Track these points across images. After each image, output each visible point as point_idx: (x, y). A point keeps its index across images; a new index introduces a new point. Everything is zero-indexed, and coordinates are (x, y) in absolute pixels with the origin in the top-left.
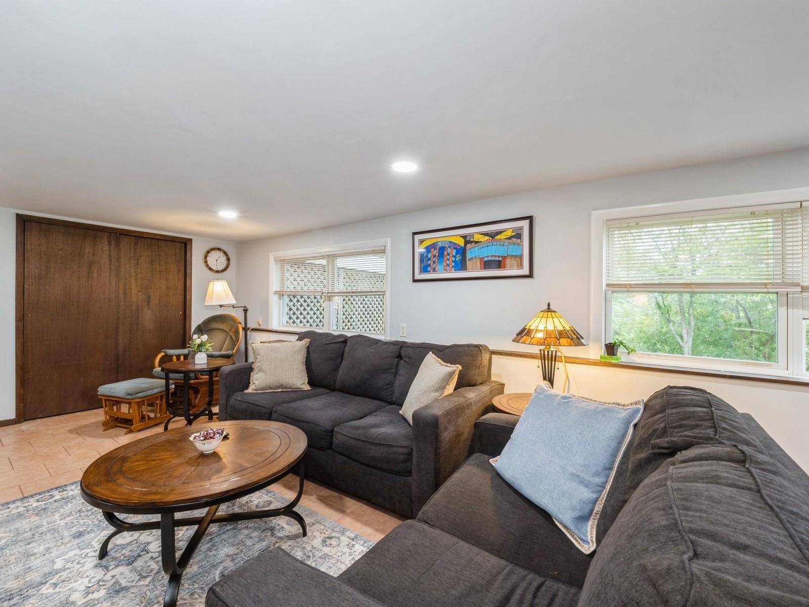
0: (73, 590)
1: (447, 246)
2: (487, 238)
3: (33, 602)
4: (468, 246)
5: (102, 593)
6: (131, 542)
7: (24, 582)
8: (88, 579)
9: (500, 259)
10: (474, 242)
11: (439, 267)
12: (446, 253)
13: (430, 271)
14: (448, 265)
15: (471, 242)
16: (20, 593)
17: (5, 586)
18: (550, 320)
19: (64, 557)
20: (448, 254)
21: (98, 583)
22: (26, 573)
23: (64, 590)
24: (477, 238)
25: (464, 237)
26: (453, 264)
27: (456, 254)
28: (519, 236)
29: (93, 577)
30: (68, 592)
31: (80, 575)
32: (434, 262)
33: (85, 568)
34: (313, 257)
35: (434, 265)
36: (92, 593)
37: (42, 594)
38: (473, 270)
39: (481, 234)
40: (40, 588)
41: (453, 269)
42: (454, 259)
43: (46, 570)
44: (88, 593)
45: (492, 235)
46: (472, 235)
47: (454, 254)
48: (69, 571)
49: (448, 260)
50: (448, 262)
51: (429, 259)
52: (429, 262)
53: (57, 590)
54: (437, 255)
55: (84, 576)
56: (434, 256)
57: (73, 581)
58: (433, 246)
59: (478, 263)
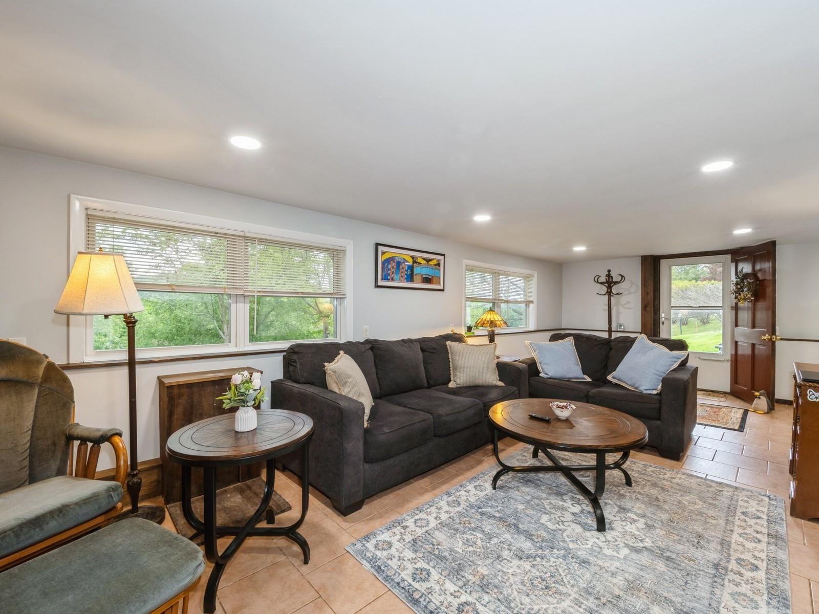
0: (638, 528)
1: (402, 262)
2: (425, 262)
3: (660, 543)
4: (415, 264)
5: (629, 515)
6: (577, 523)
7: (654, 562)
8: (625, 528)
9: (431, 277)
10: (418, 262)
11: (396, 277)
12: (401, 267)
13: (389, 280)
14: (402, 277)
15: (416, 263)
16: (662, 556)
17: (666, 570)
18: (492, 315)
19: (617, 555)
20: (403, 268)
21: (625, 520)
22: (646, 567)
23: (641, 534)
24: (420, 260)
25: (413, 258)
26: (406, 276)
27: (408, 269)
28: (439, 265)
29: (622, 525)
30: (641, 531)
31: (625, 533)
32: (393, 273)
33: (618, 534)
34: (217, 233)
35: (393, 275)
36: (633, 518)
37: (653, 542)
38: (417, 282)
39: (423, 259)
40: (651, 548)
41: (405, 280)
42: (406, 273)
43: (634, 556)
44: (635, 521)
45: (428, 261)
46: (417, 258)
47: (407, 269)
48: (626, 542)
49: (403, 272)
50: (402, 274)
51: (389, 269)
52: (389, 272)
53: (644, 537)
54: (395, 267)
55: (624, 530)
56: (393, 268)
57: (632, 534)
58: (392, 259)
59: (420, 278)
